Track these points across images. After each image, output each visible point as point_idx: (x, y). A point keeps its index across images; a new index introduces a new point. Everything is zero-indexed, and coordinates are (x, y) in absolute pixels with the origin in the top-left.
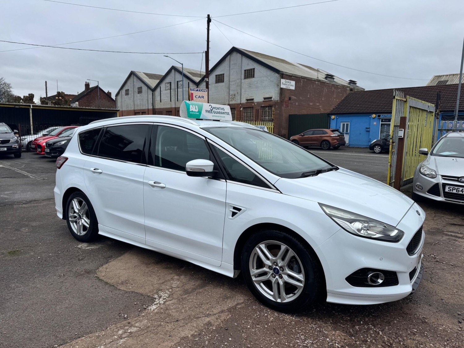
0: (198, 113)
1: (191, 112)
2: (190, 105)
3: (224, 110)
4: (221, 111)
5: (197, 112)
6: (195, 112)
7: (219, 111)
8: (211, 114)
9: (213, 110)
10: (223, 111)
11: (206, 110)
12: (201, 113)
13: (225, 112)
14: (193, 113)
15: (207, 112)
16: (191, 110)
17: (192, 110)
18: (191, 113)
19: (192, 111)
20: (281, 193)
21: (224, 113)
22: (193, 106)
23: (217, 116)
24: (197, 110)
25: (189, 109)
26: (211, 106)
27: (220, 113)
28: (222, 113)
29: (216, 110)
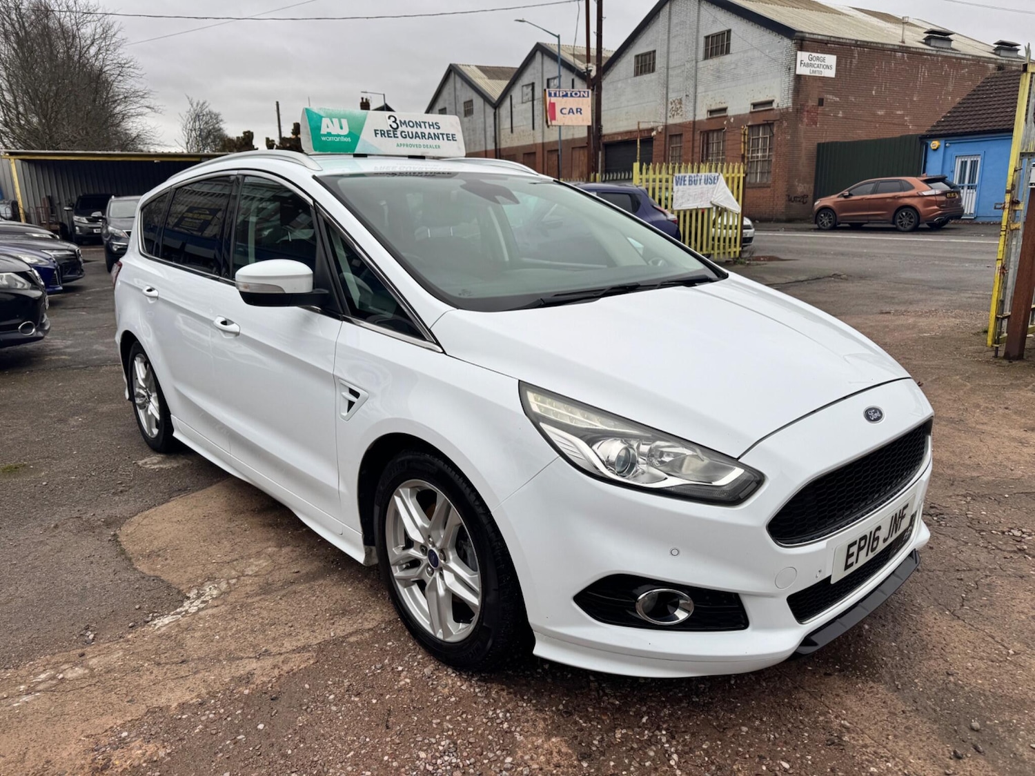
0: (349, 139)
1: (325, 135)
2: (322, 117)
3: (439, 128)
4: (427, 131)
5: (345, 136)
6: (338, 136)
7: (419, 130)
8: (393, 139)
9: (400, 129)
10: (432, 131)
11: (375, 130)
12: (359, 138)
13: (443, 134)
14: (330, 139)
15: (379, 136)
16: (324, 131)
17: (329, 130)
18: (323, 139)
19: (329, 134)
20: (444, 352)
21: (437, 137)
22: (334, 120)
23: (411, 145)
24: (345, 131)
25: (319, 128)
26: (393, 119)
27: (423, 135)
28: (430, 136)
29: (410, 129)
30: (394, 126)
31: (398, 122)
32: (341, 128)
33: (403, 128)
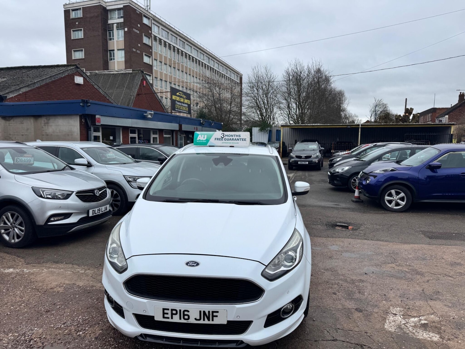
0: (206, 141)
1: (198, 140)
3: (240, 136)
4: (234, 138)
5: (204, 140)
6: (203, 140)
7: (232, 138)
8: (221, 141)
9: (225, 137)
10: (237, 138)
11: (216, 138)
12: (209, 141)
13: (241, 139)
14: (199, 141)
15: (216, 140)
17: (200, 139)
18: (197, 141)
19: (200, 140)
21: (238, 140)
22: (202, 135)
23: (227, 143)
25: (196, 138)
26: (223, 134)
27: (233, 139)
28: (235, 139)
29: (228, 137)
30: (223, 136)
31: (224, 135)
32: (204, 138)
33: (226, 137)
